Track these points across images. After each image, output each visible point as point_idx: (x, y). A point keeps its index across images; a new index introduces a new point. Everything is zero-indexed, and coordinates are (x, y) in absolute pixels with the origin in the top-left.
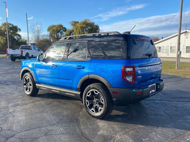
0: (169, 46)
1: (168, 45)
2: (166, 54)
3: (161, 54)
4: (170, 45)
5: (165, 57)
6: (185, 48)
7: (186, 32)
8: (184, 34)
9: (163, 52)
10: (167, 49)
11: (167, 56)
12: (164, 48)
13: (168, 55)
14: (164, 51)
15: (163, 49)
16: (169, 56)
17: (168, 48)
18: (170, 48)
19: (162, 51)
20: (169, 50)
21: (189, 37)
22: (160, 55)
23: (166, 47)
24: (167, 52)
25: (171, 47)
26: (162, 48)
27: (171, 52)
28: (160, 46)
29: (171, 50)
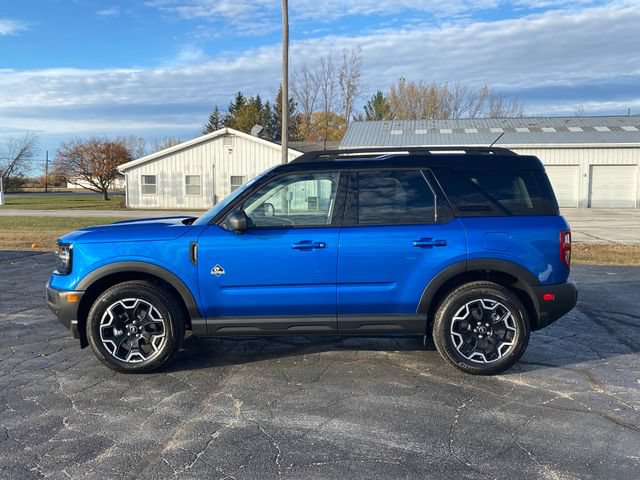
0: (180, 175)
1: (178, 170)
2: (175, 198)
3: (157, 198)
4: (183, 171)
5: (170, 207)
6: (228, 180)
7: (226, 135)
8: (221, 140)
9: (163, 193)
10: (175, 185)
11: (178, 206)
12: (165, 180)
13: (180, 201)
14: (166, 190)
15: (164, 184)
16: (183, 206)
17: (178, 180)
18: (184, 179)
19: (160, 189)
20: (181, 186)
21: (234, 149)
22: (156, 203)
23: (173, 176)
24: (176, 193)
25: (187, 177)
26: (159, 180)
27: (188, 192)
28: (152, 174)
29: (187, 187)
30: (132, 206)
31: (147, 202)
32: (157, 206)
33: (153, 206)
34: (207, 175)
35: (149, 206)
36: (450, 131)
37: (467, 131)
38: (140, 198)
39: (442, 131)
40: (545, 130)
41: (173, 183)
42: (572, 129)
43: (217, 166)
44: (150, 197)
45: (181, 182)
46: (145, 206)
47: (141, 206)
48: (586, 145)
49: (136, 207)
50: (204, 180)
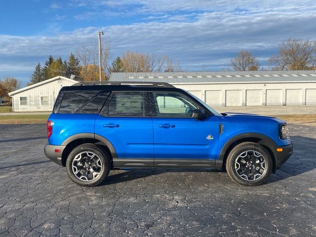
0: (38, 97)
1: (37, 95)
2: (36, 107)
3: (28, 107)
4: (39, 95)
5: (34, 110)
7: (60, 79)
8: (57, 81)
9: (31, 105)
10: (36, 101)
11: (38, 110)
12: (31, 99)
13: (39, 108)
14: (32, 103)
15: (31, 101)
16: (40, 110)
17: (37, 99)
18: (40, 98)
19: (29, 103)
21: (63, 85)
23: (35, 97)
24: (36, 105)
25: (42, 98)
26: (28, 99)
27: (42, 104)
28: (25, 96)
29: (42, 102)
30: (15, 111)
31: (23, 109)
32: (28, 110)
33: (26, 110)
34: (51, 97)
35: (24, 111)
36: (153, 78)
37: (159, 77)
38: (20, 107)
39: (149, 77)
40: (188, 77)
41: (35, 100)
42: (198, 77)
43: (55, 92)
44: (24, 106)
45: (39, 100)
46: (22, 111)
47: (20, 111)
48: (199, 83)
49: (18, 111)
50: (50, 99)
